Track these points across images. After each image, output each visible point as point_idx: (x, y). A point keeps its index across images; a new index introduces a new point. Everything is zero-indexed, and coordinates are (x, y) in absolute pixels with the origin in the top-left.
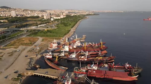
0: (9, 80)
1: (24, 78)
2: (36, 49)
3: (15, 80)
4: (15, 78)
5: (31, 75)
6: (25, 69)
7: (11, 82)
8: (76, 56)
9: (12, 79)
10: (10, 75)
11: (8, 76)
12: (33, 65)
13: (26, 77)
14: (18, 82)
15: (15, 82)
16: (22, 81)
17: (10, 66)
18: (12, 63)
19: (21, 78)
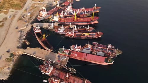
0: (3, 60)
1: (16, 58)
2: (26, 16)
3: (8, 60)
4: (8, 59)
5: (22, 54)
6: (16, 47)
7: (5, 63)
8: (64, 30)
9: (6, 59)
10: (3, 54)
11: (2, 55)
12: (23, 41)
13: (17, 56)
14: (11, 63)
15: (8, 63)
16: (14, 61)
17: (3, 43)
18: (4, 38)
19: (13, 57)
